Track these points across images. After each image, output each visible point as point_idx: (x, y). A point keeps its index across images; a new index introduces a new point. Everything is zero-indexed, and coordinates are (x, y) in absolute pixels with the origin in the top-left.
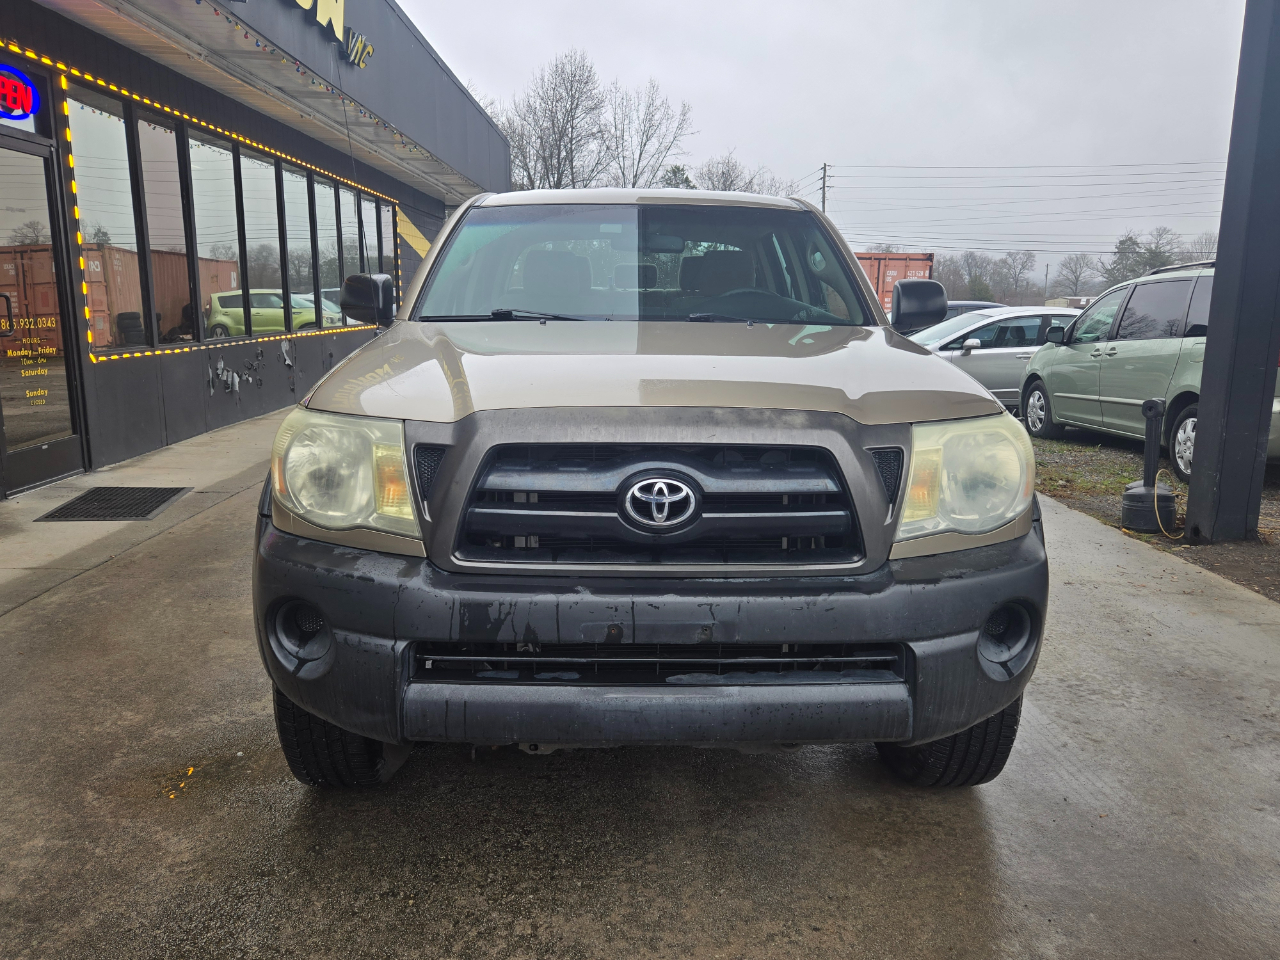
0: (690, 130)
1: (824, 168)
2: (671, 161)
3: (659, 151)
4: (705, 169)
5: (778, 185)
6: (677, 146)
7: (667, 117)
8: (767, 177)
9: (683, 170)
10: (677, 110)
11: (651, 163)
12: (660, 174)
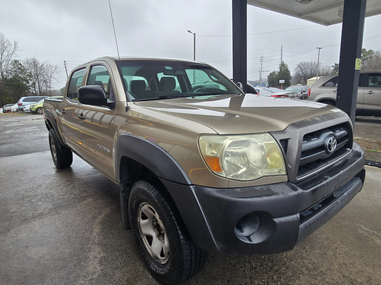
0: (19, 49)
1: (65, 62)
2: (13, 58)
3: (8, 55)
4: (26, 61)
5: (52, 66)
6: (15, 54)
7: (9, 45)
8: (48, 64)
9: (18, 61)
10: (13, 44)
11: (6, 58)
12: (10, 62)
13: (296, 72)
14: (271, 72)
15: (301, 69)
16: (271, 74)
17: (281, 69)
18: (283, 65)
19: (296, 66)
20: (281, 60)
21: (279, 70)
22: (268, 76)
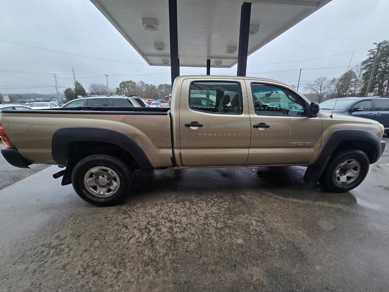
13: (90, 90)
14: (67, 88)
15: (94, 89)
16: (66, 90)
17: (76, 87)
18: (77, 84)
19: (89, 86)
20: (75, 79)
21: (75, 88)
22: (64, 92)
